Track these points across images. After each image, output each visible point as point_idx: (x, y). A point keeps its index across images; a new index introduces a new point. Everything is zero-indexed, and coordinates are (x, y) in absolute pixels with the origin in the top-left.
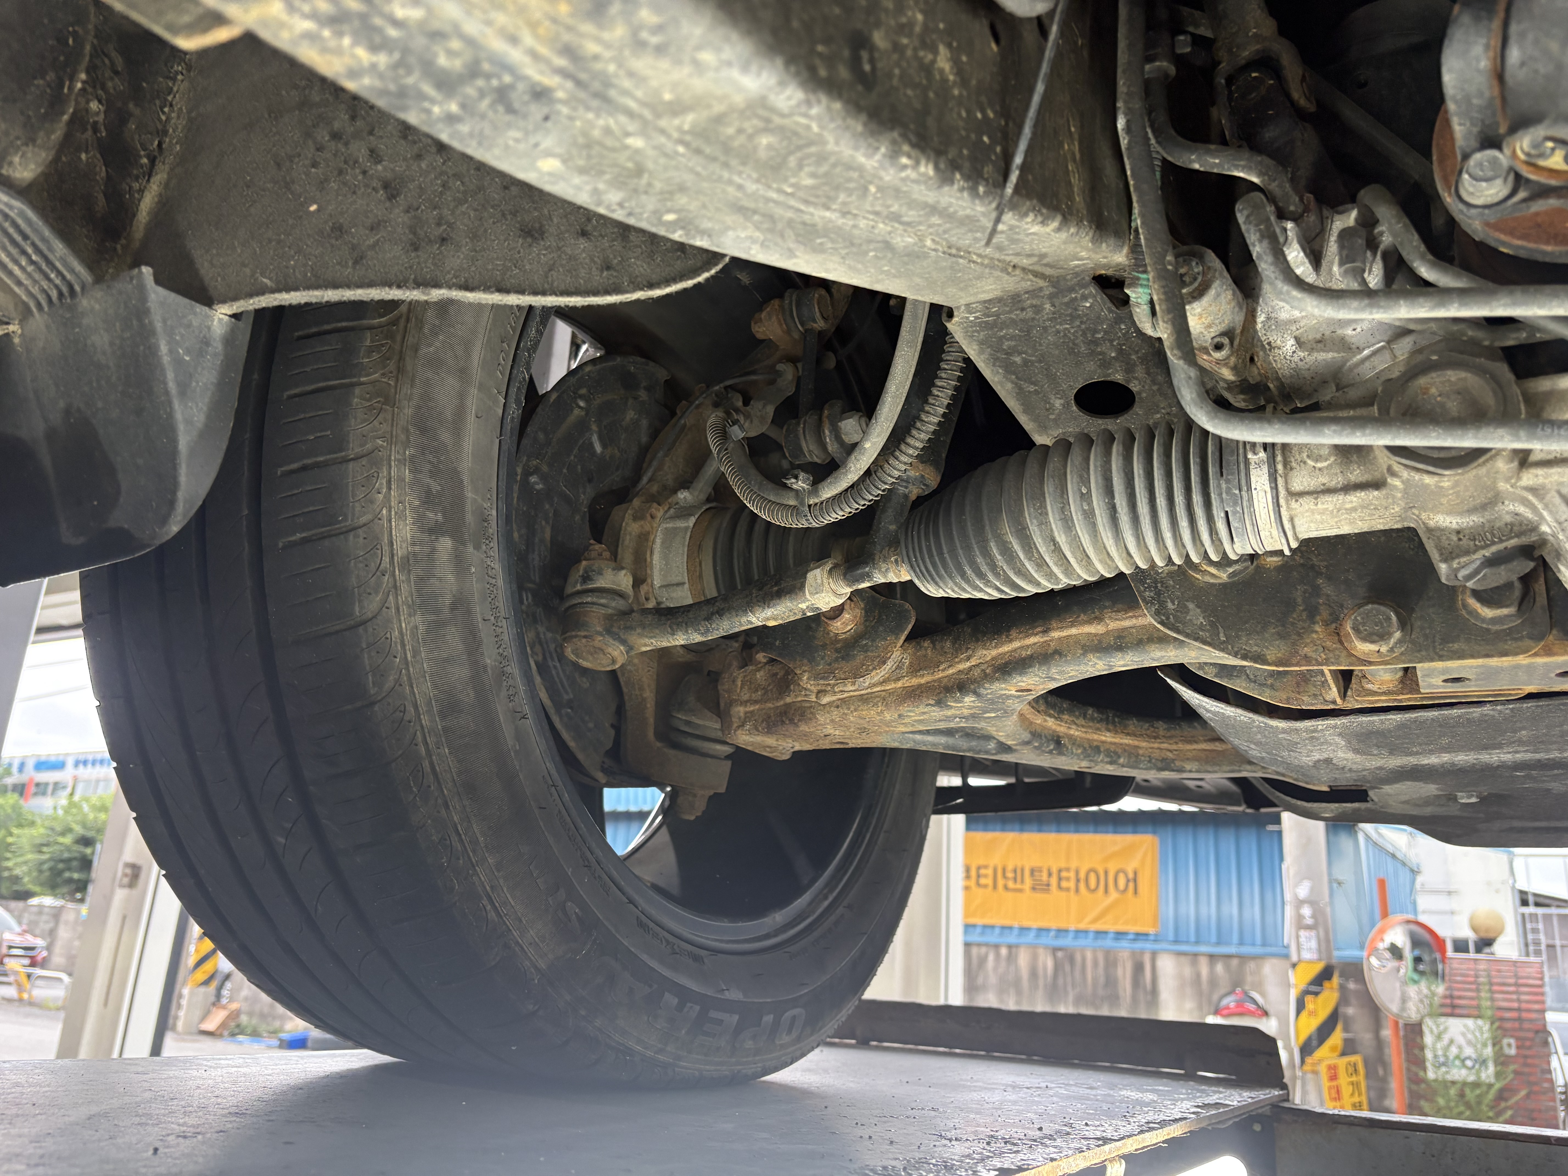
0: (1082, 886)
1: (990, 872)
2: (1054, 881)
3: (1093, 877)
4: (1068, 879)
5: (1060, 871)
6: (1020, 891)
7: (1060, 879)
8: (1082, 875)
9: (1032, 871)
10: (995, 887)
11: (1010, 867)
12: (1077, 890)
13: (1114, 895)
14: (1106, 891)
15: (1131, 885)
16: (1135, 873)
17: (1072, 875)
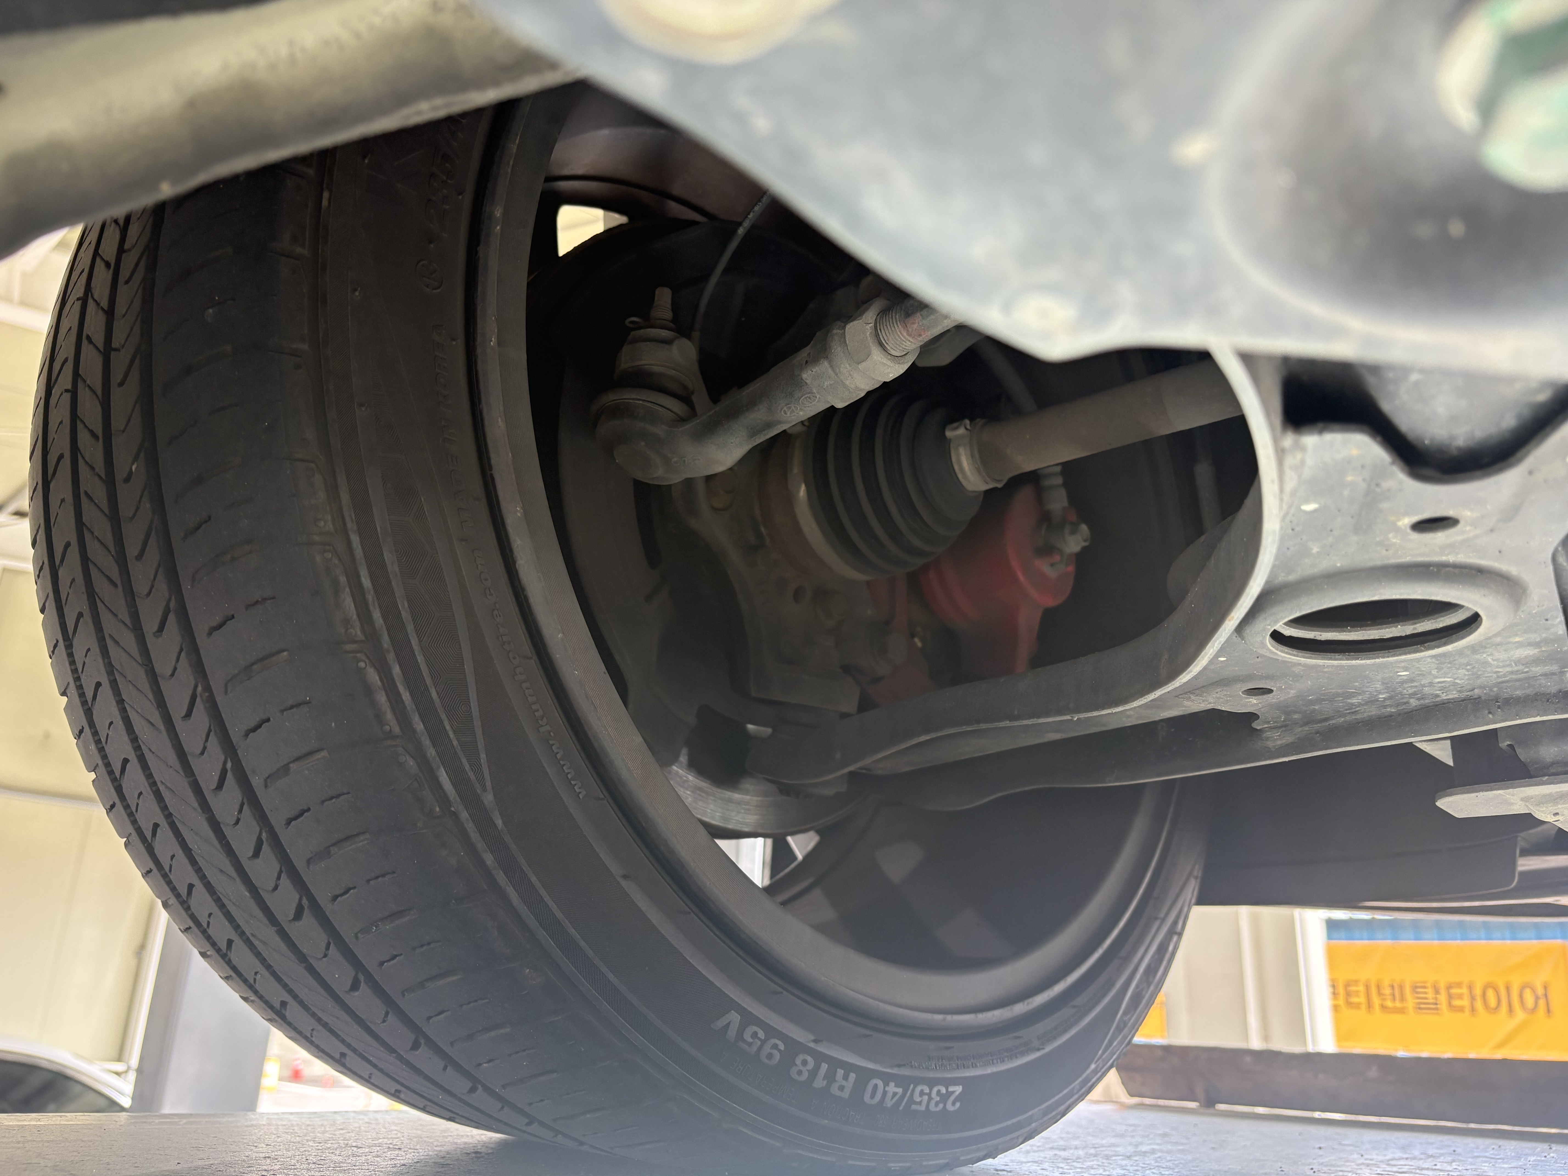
0: (1479, 1004)
1: (1361, 988)
2: (1443, 998)
3: (1491, 994)
4: (1460, 996)
5: (1449, 987)
6: (1402, 1011)
7: (1450, 997)
8: (1478, 991)
9: (1415, 988)
10: (1370, 1006)
11: (1386, 983)
12: (1473, 1009)
13: (1520, 1015)
14: (1511, 1010)
15: (1542, 1002)
16: (1545, 988)
17: (1464, 990)
